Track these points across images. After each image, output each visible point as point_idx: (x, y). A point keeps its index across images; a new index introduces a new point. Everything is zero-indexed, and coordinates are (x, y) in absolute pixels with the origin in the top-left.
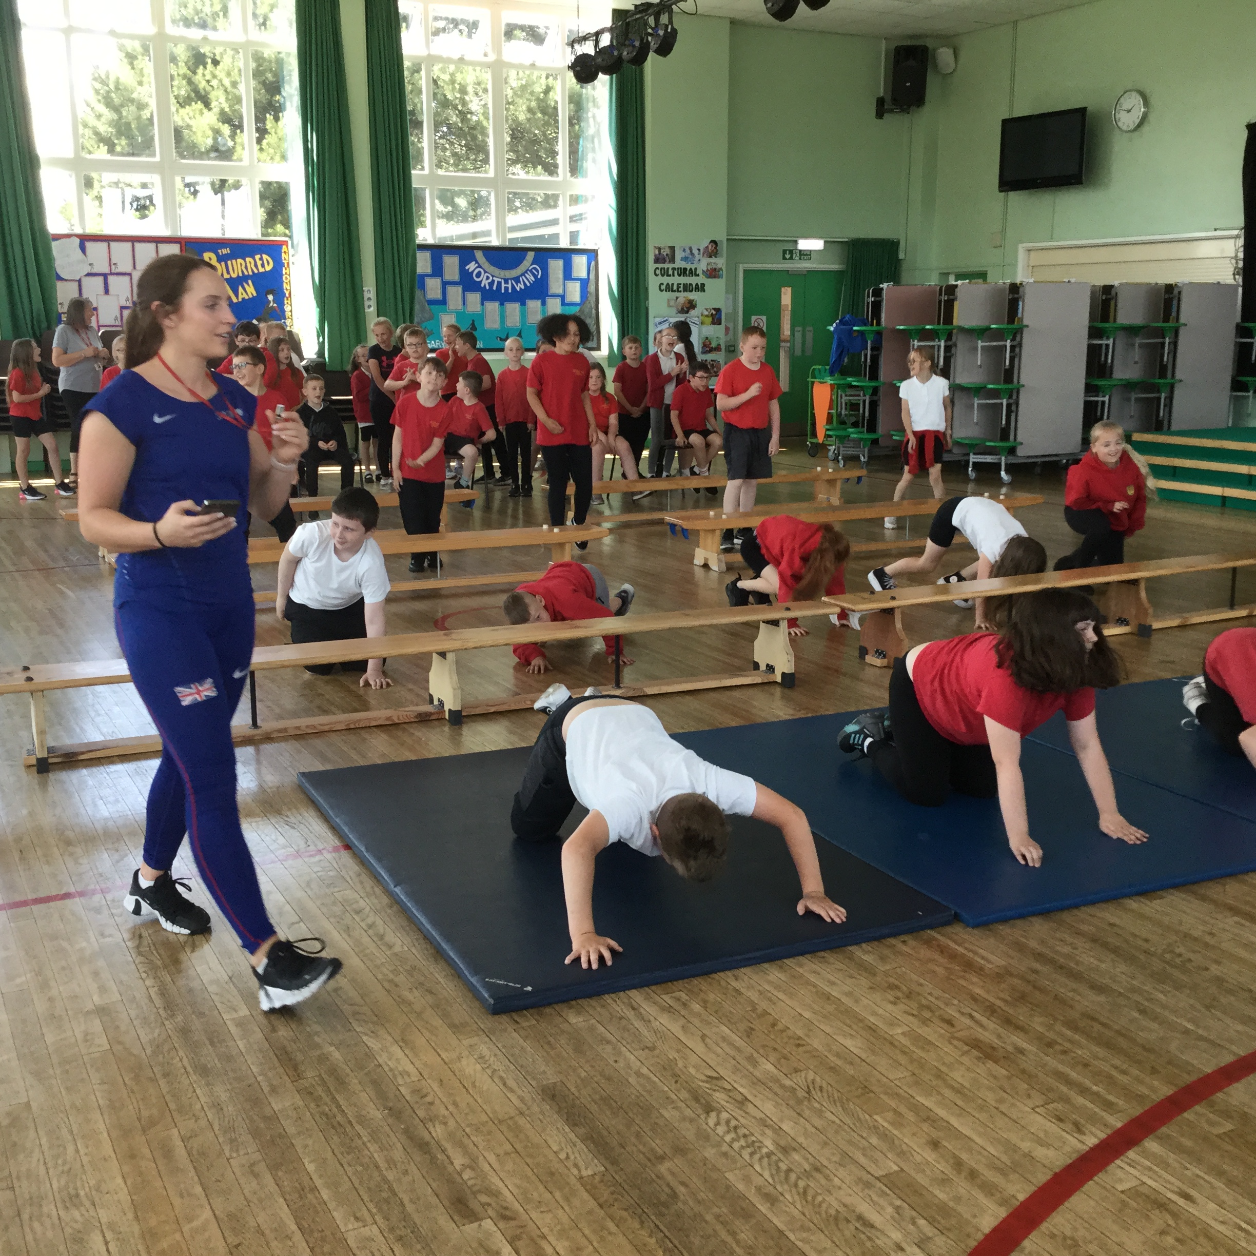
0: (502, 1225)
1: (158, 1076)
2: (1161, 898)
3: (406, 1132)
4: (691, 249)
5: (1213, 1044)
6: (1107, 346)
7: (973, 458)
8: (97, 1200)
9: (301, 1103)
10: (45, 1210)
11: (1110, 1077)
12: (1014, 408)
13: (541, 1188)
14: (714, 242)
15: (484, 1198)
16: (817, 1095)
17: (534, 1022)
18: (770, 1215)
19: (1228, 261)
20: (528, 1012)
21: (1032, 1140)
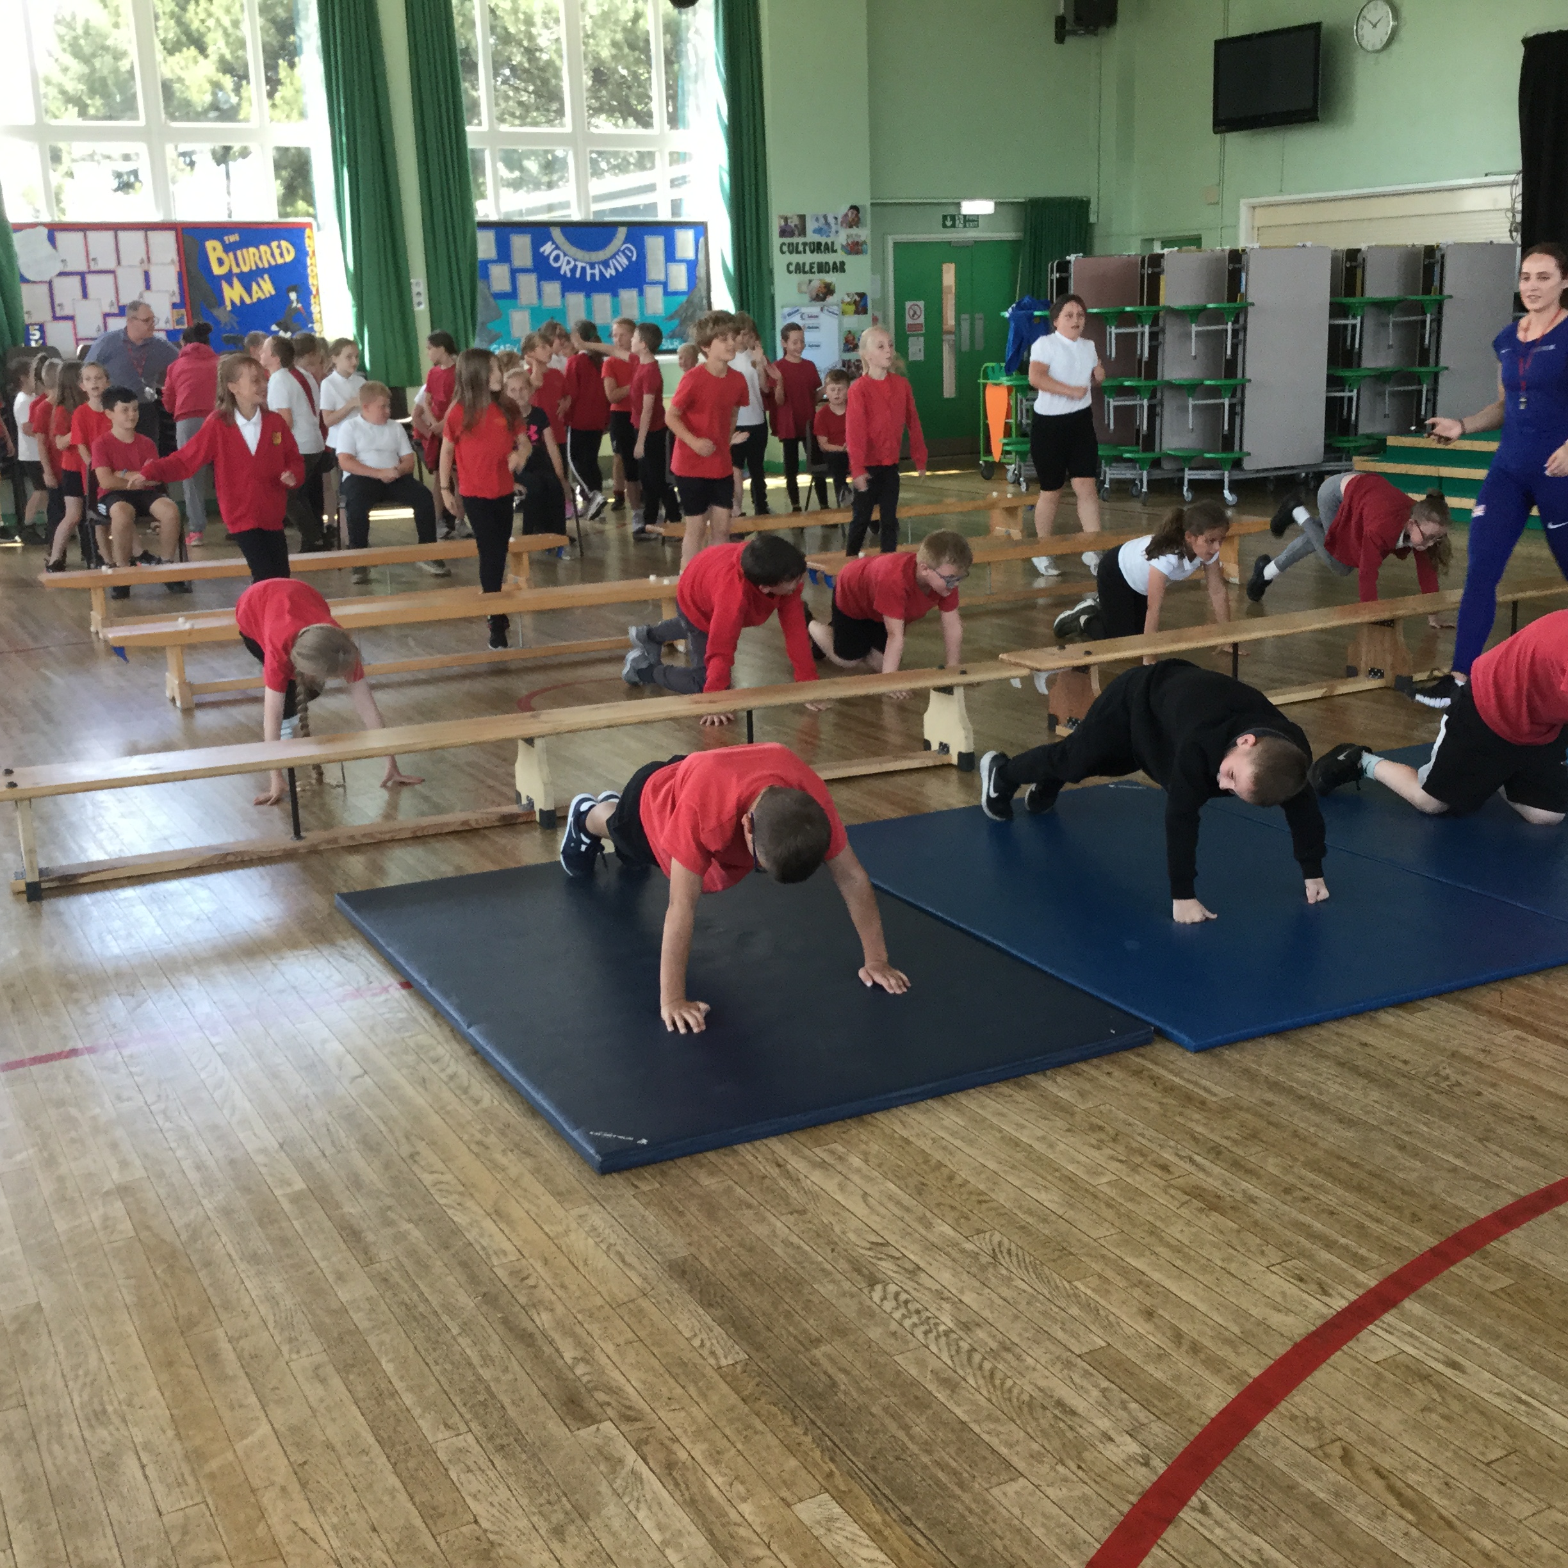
0: (624, 1427)
1: (197, 1267)
2: (1423, 1009)
3: (505, 1321)
4: (825, 217)
5: (1487, 1182)
6: (1354, 327)
7: (1188, 475)
8: (129, 1417)
9: (374, 1293)
10: (66, 1429)
11: (1361, 1227)
12: (1238, 409)
13: (671, 1381)
14: (854, 208)
15: (601, 1396)
16: (1004, 1260)
17: (657, 1186)
18: (950, 1405)
19: (1503, 214)
20: (646, 1172)
21: (1267, 1305)
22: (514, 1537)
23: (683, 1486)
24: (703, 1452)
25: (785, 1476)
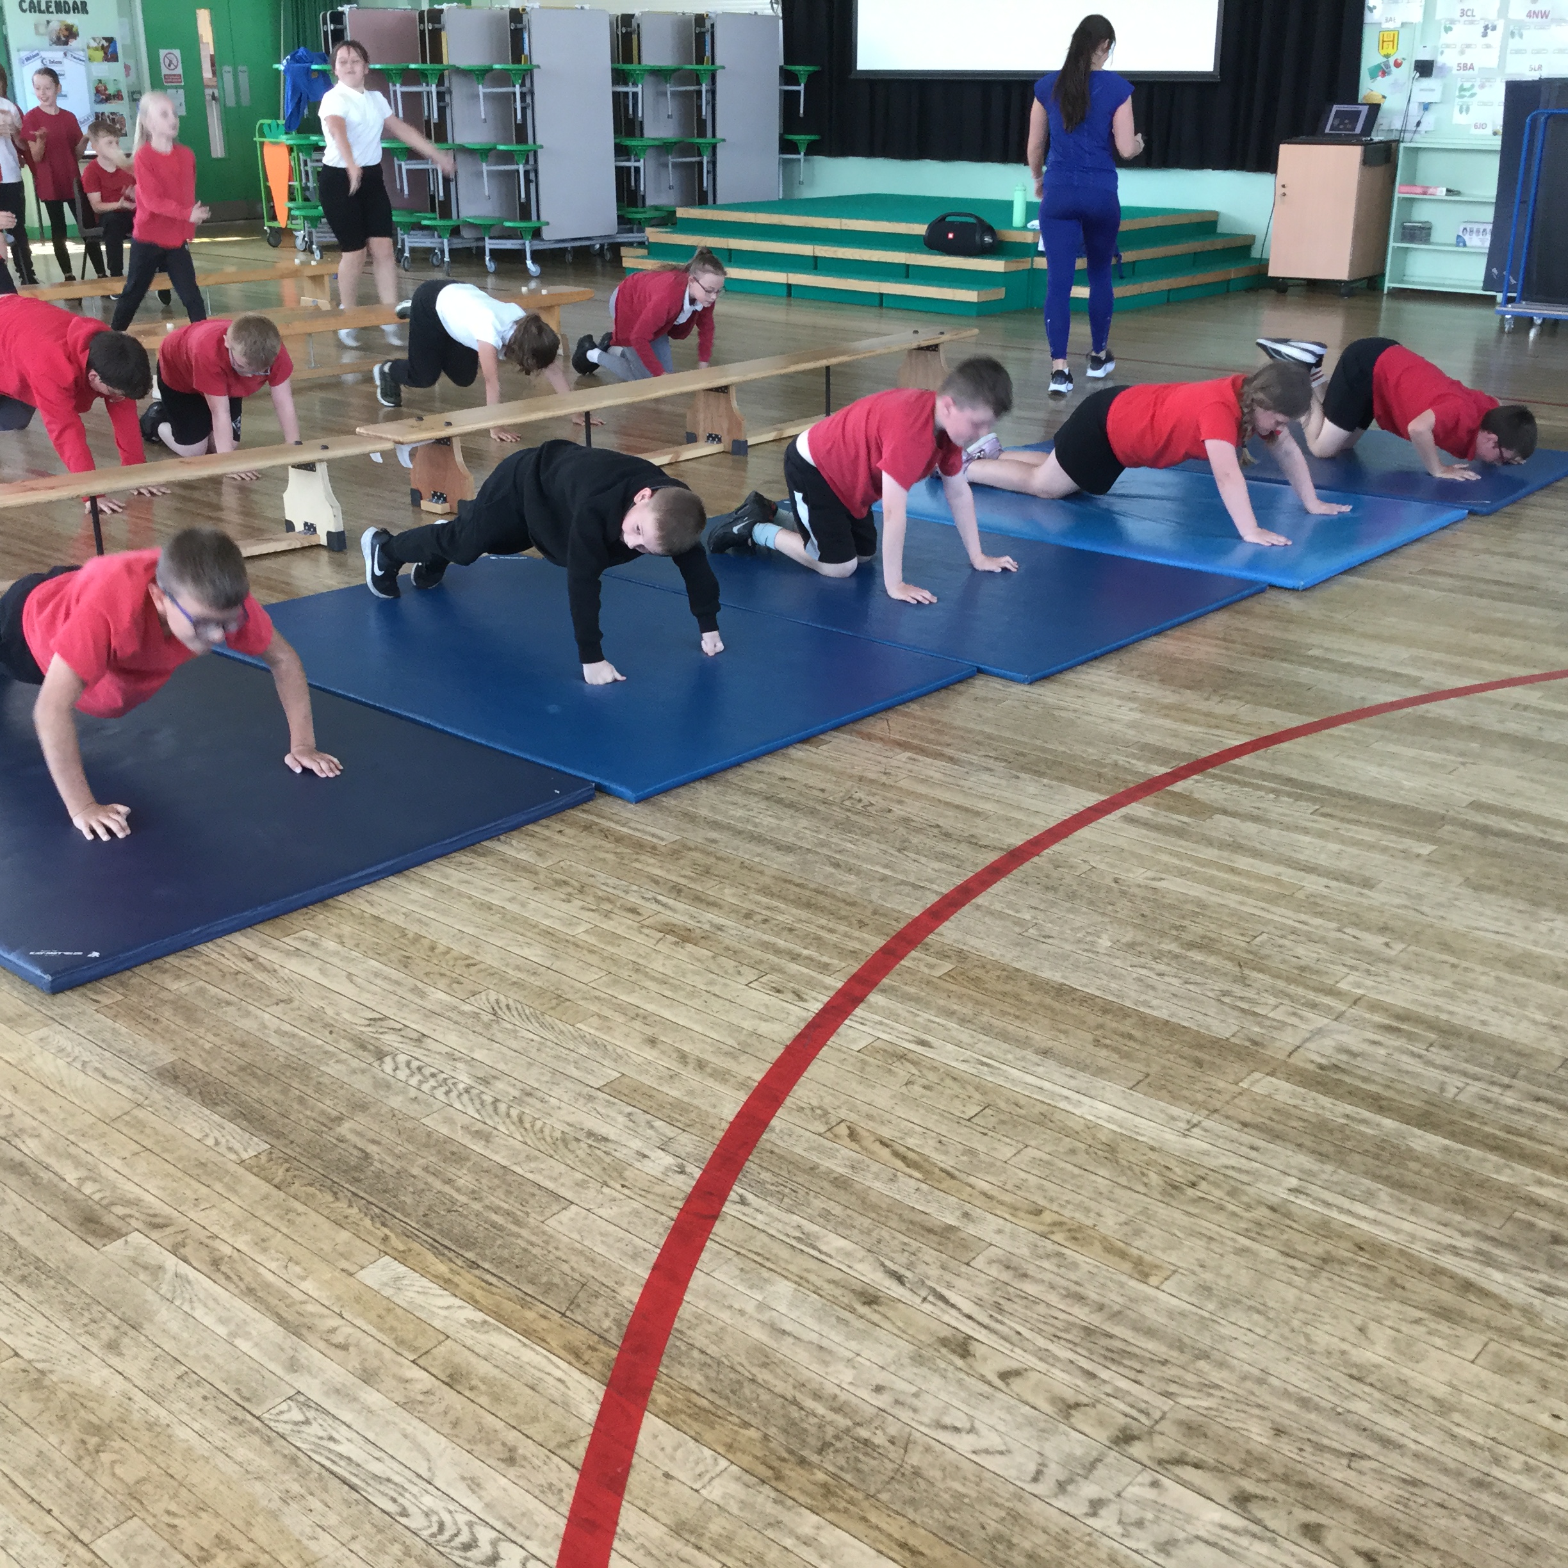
0: (155, 1235)
2: (826, 742)
6: (635, 94)
7: (489, 244)
11: (818, 938)
13: (194, 1183)
15: (119, 1210)
16: (506, 1016)
17: (121, 997)
18: (488, 1154)
20: (105, 984)
21: (753, 1017)
22: (64, 1361)
23: (235, 1278)
24: (247, 1243)
25: (340, 1248)
